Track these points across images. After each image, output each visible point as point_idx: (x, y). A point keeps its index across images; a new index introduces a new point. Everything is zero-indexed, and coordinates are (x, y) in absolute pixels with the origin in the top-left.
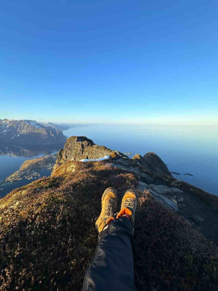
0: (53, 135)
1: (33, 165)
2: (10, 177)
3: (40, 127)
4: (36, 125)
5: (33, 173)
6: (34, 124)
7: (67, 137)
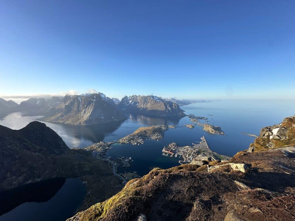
0: (170, 109)
1: (142, 132)
2: (122, 139)
3: (161, 101)
4: (158, 99)
5: (139, 139)
6: (157, 98)
7: (184, 111)
